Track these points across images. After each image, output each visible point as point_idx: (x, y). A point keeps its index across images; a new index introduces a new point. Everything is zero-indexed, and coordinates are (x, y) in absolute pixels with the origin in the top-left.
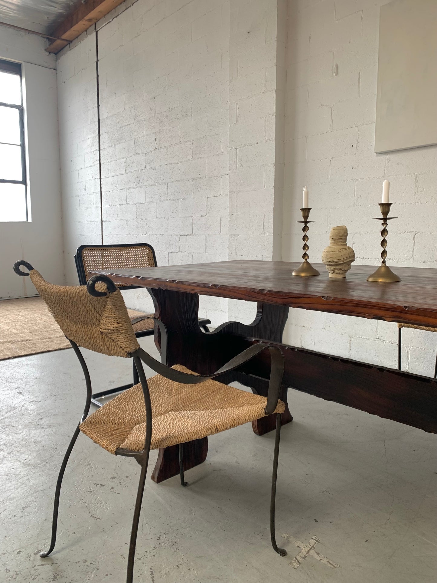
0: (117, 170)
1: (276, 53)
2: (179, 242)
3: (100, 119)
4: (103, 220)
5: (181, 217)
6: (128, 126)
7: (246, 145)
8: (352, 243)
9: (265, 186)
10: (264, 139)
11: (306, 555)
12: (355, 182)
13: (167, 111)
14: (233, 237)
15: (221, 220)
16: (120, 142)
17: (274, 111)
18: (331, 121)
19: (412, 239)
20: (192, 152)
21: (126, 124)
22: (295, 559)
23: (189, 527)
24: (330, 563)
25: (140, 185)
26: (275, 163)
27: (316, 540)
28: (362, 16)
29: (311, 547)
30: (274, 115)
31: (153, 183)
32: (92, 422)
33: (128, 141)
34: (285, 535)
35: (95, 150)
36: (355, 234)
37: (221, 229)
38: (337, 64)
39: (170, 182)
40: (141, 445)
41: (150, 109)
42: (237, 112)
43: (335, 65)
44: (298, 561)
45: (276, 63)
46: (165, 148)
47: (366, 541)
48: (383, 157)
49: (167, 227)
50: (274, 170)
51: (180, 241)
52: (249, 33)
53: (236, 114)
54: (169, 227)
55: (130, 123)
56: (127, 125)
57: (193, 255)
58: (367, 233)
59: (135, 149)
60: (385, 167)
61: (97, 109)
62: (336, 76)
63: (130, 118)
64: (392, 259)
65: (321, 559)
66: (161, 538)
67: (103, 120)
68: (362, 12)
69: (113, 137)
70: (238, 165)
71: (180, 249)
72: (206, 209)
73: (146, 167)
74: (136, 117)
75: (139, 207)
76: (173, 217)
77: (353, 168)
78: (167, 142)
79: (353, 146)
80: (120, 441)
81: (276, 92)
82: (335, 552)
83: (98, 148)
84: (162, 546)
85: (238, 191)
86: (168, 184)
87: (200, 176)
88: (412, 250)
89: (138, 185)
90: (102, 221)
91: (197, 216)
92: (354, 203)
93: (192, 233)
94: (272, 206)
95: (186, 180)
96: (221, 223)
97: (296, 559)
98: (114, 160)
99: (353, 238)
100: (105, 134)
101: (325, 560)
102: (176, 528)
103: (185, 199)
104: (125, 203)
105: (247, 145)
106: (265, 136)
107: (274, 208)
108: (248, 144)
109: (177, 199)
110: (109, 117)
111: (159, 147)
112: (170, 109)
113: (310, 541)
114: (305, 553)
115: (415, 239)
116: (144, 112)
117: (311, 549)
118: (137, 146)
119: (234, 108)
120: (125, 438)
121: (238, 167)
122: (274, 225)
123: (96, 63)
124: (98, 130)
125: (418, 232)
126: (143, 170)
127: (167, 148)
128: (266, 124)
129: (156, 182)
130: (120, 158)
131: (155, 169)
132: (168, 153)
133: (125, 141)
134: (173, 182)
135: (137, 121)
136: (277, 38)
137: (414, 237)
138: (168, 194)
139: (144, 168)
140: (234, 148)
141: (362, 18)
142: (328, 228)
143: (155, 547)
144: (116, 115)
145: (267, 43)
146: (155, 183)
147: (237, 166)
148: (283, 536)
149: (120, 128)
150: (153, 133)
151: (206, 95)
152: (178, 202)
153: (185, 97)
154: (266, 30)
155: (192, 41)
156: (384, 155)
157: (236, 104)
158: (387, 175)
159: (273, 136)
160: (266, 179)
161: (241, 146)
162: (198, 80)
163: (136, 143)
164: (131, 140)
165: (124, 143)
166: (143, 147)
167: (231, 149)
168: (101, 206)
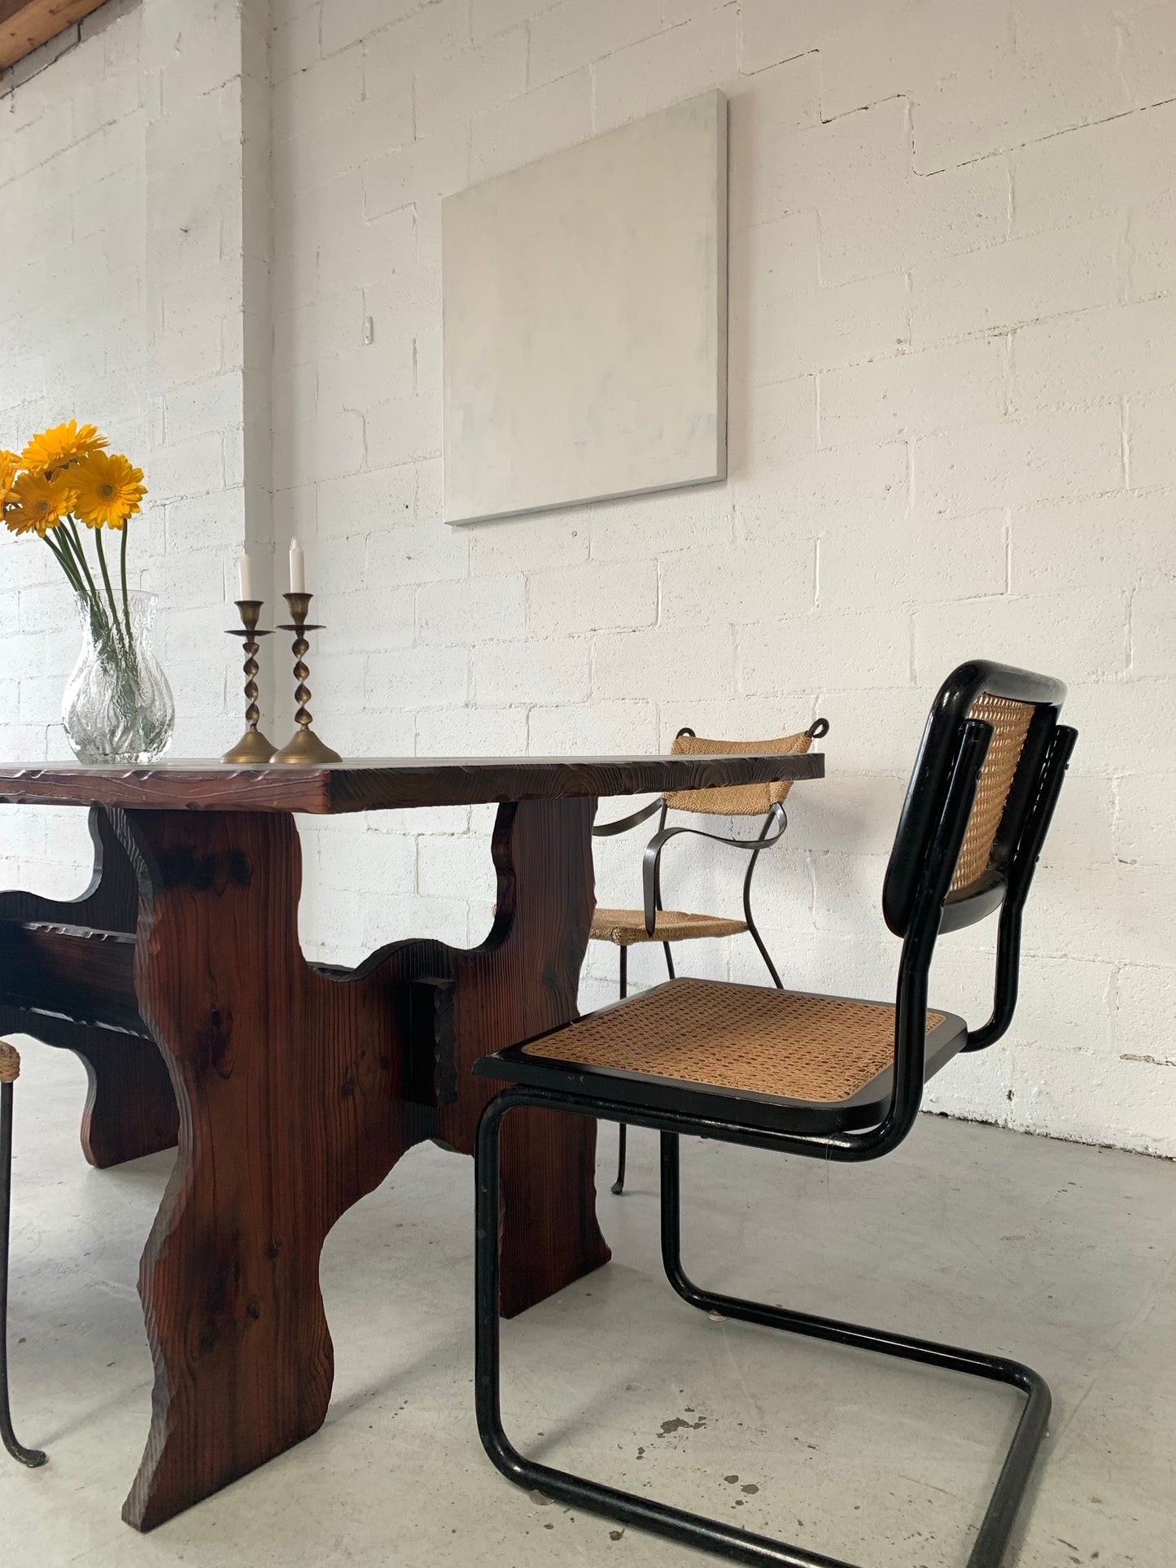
1: (242, 283)
2: (45, 741)
7: (184, 497)
8: (414, 734)
9: (226, 597)
10: (222, 484)
12: (415, 591)
13: (17, 408)
17: (240, 418)
18: (364, 446)
19: (525, 719)
26: (245, 542)
28: (414, 216)
30: (241, 428)
36: (418, 713)
38: (371, 318)
39: (25, 588)
42: (164, 415)
43: (366, 320)
45: (243, 306)
48: (465, 534)
49: (16, 703)
51: (46, 738)
52: (186, 231)
53: (161, 422)
54: (21, 705)
58: (440, 709)
60: (469, 558)
62: (370, 344)
68: (415, 206)
70: (167, 545)
76: (31, 678)
77: (409, 558)
79: (407, 507)
81: (243, 373)
85: (169, 608)
86: (19, 592)
88: (525, 745)
92: (415, 641)
99: (415, 721)
103: (60, 630)
105: (187, 498)
106: (224, 475)
108: (188, 495)
109: (42, 632)
112: (26, 403)
115: (530, 719)
119: (159, 408)
121: (168, 549)
125: (534, 704)
128: (224, 447)
134: (31, 587)
136: (243, 248)
137: (528, 716)
138: (21, 618)
140: (158, 503)
141: (415, 220)
142: (367, 697)
145: (224, 257)
147: (165, 548)
151: (105, 373)
152: (44, 638)
153: (59, 374)
154: (222, 228)
155: (73, 239)
156: (466, 530)
157: (161, 397)
158: (473, 574)
159: (240, 476)
160: (228, 580)
161: (174, 499)
162: (88, 335)
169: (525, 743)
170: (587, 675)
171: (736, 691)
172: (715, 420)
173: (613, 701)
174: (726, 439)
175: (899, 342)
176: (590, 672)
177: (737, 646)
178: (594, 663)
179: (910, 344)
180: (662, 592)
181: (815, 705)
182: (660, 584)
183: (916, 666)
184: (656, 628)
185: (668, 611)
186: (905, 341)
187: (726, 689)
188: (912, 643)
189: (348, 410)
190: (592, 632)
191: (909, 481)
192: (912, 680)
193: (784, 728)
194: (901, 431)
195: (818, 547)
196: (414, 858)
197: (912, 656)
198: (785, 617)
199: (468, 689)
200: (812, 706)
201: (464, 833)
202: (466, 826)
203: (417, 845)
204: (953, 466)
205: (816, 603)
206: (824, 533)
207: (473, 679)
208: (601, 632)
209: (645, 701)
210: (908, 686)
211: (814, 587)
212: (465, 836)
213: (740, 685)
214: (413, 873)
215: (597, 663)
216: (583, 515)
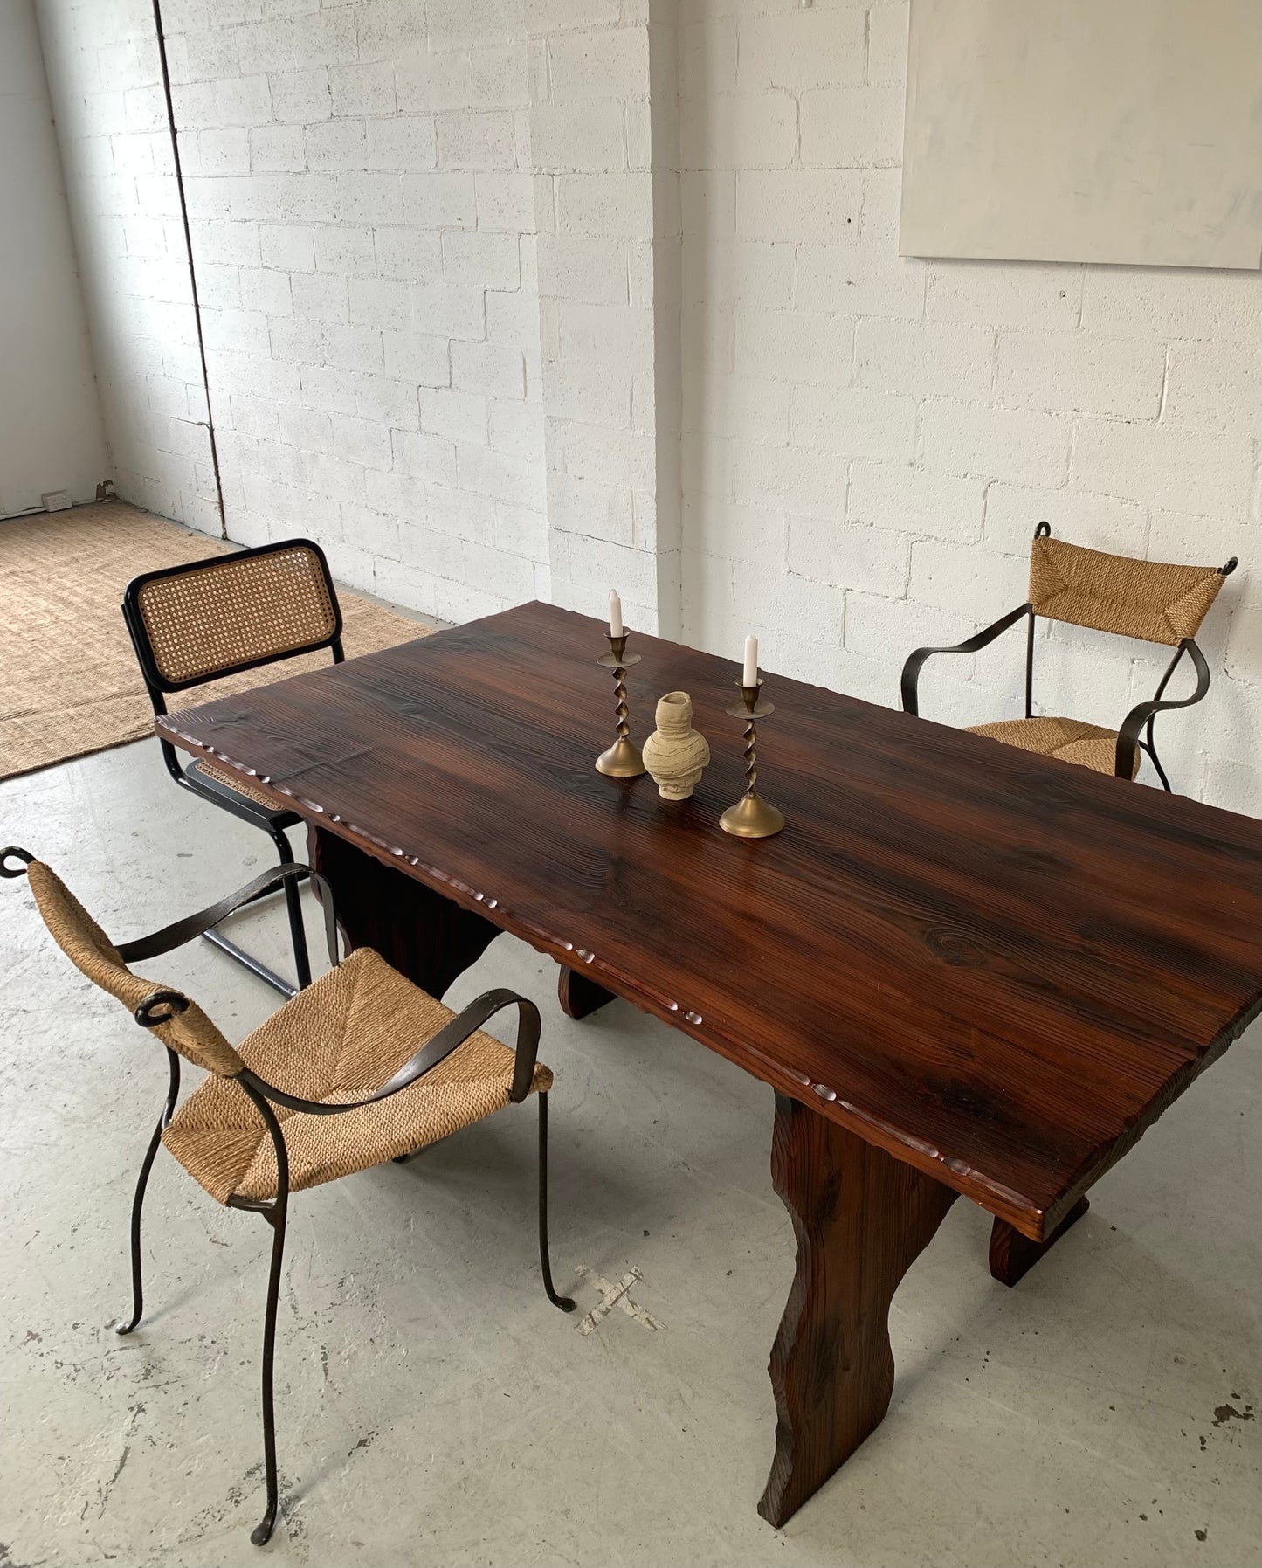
0: (224, 159)
2: (417, 403)
4: (199, 302)
5: (416, 334)
6: (244, 28)
7: (577, 171)
8: (846, 483)
9: (631, 299)
10: (624, 164)
11: (610, 1308)
12: (855, 322)
13: (354, 7)
14: (555, 424)
15: (524, 360)
16: (226, 73)
17: (646, 87)
18: (797, 137)
19: (982, 494)
20: (434, 147)
21: (240, 20)
22: (588, 1316)
23: (401, 1257)
24: (650, 1322)
25: (295, 218)
26: (653, 239)
27: (635, 1276)
29: (623, 1290)
30: (647, 100)
31: (330, 219)
32: (185, 1126)
33: (251, 75)
34: (580, 1267)
35: (153, 82)
36: (852, 461)
37: (526, 387)
39: (380, 226)
40: (273, 1188)
42: (548, 65)
44: (593, 1320)
46: (359, 120)
47: (729, 1273)
48: (921, 267)
49: (380, 354)
50: (652, 257)
51: (418, 400)
53: (545, 72)
54: (386, 357)
55: (248, 19)
56: (241, 24)
57: (456, 447)
58: (881, 463)
59: (272, 105)
60: (925, 297)
62: (808, 6)
64: (936, 539)
65: (635, 1315)
66: (347, 1283)
69: (202, 54)
70: (557, 224)
71: (420, 422)
72: (484, 322)
73: (307, 168)
75: (298, 281)
76: (396, 330)
77: (850, 283)
78: (362, 104)
79: (849, 221)
80: (235, 1176)
81: (649, 31)
82: (664, 1298)
83: (161, 80)
84: (346, 1301)
85: (561, 298)
86: (373, 229)
87: (460, 223)
88: (981, 522)
89: (291, 217)
90: (197, 306)
91: (464, 338)
92: (852, 380)
93: (451, 384)
94: (651, 358)
95: (424, 226)
96: (525, 371)
97: (591, 1316)
98: (213, 128)
99: (848, 469)
100: (179, 37)
101: (642, 1316)
102: (376, 1262)
103: (425, 283)
104: (257, 263)
105: (580, 172)
106: (626, 154)
107: (655, 363)
108: (581, 169)
109: (403, 280)
111: (342, 113)
113: (625, 1278)
114: (610, 1303)
115: (988, 496)
117: (622, 1294)
118: (278, 98)
119: (541, 54)
120: (246, 1168)
121: (558, 228)
124: (154, 21)
125: (994, 479)
126: (300, 173)
127: (364, 121)
128: (627, 122)
129: (339, 217)
130: (231, 126)
131: (335, 178)
132: (367, 137)
133: (242, 75)
134: (386, 226)
135: (273, 19)
137: (986, 491)
138: (378, 260)
139: (302, 169)
140: (544, 170)
142: (791, 432)
143: (332, 1304)
146: (337, 220)
147: (555, 226)
148: (576, 1269)
149: (222, 27)
150: (320, 65)
152: (407, 288)
156: (924, 263)
157: (544, 41)
158: (928, 317)
159: (645, 156)
160: (633, 279)
161: (563, 170)
163: (274, 86)
164: (257, 74)
165: (238, 80)
166: (296, 105)
167: (536, 171)
168: (188, 261)
169: (980, 520)
170: (1064, 460)
171: (1249, 516)
173: (1094, 495)
176: (1068, 458)
177: (1257, 466)
178: (1074, 449)
180: (1171, 384)
182: (1167, 375)
184: (1156, 424)
185: (1175, 408)
187: (1237, 509)
189: (777, 88)
190: (1075, 412)
196: (842, 613)
199: (915, 447)
201: (901, 599)
202: (904, 592)
203: (845, 599)
207: (920, 437)
208: (1086, 415)
209: (1133, 503)
212: (902, 601)
213: (1255, 509)
214: (839, 627)
215: (1077, 449)
216: (1078, 274)
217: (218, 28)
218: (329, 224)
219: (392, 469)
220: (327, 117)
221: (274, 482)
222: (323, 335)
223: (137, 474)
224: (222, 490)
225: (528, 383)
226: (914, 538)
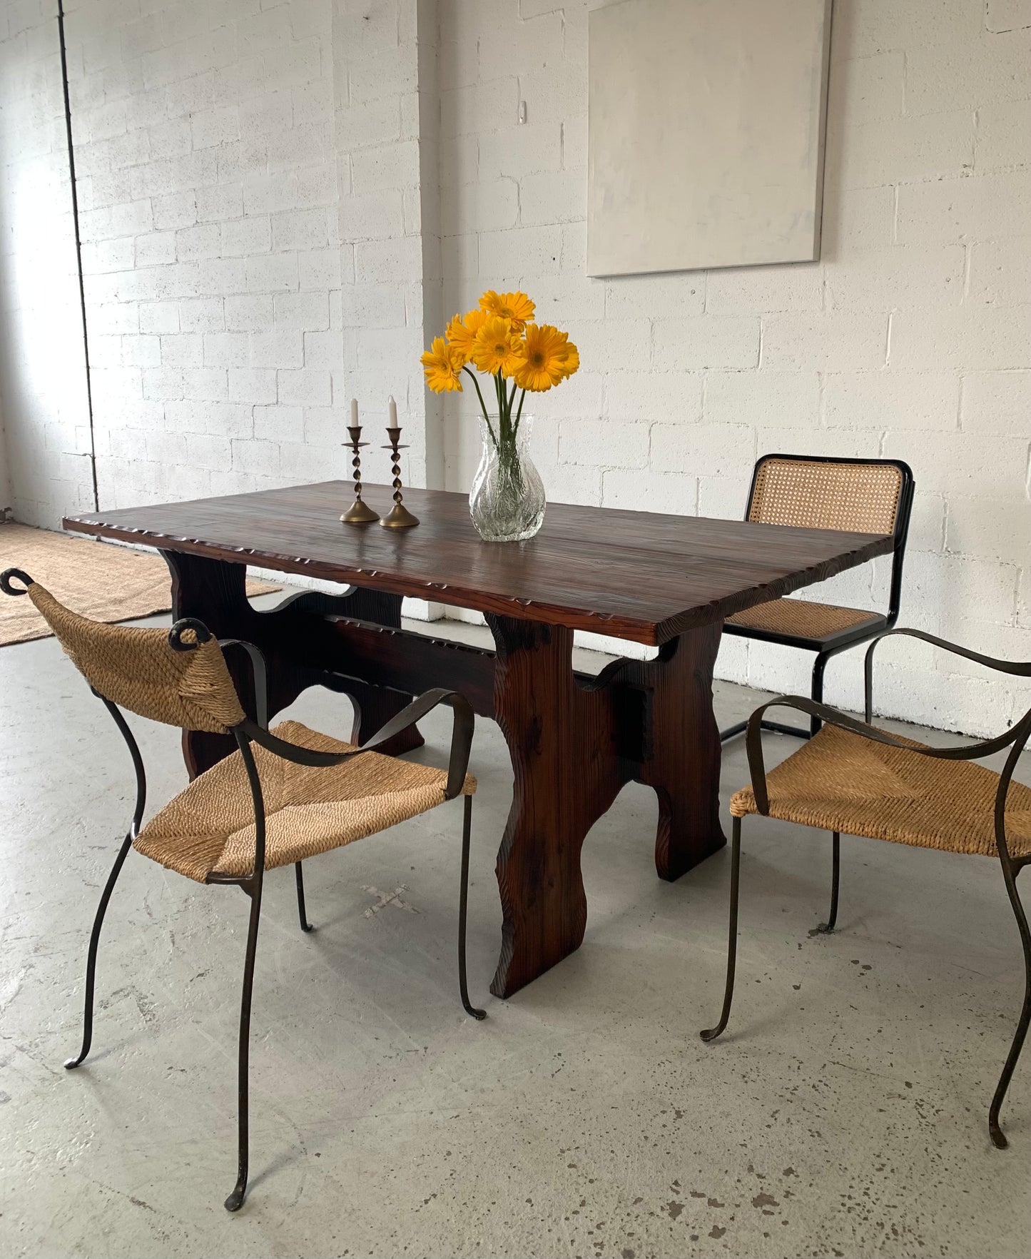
0: (116, 259)
1: (417, 67)
2: (252, 418)
3: (73, 144)
4: (90, 365)
5: (253, 369)
6: (135, 169)
7: (370, 239)
8: (558, 437)
9: (408, 323)
10: (402, 232)
13: (216, 148)
15: (332, 378)
16: (120, 200)
17: (417, 179)
18: (518, 208)
19: (648, 433)
20: (269, 237)
21: (133, 163)
24: (414, 910)
25: (167, 296)
26: (423, 280)
27: (404, 889)
28: (562, 20)
29: (395, 896)
30: (418, 188)
31: (194, 294)
33: (139, 200)
36: (561, 420)
37: (332, 397)
38: (525, 102)
39: (229, 296)
41: (180, 138)
42: (351, 172)
43: (521, 103)
45: (418, 87)
46: (216, 224)
48: (601, 283)
49: (226, 386)
50: (422, 292)
51: (253, 416)
52: (367, 19)
53: (349, 176)
54: (230, 388)
55: (140, 161)
56: (134, 166)
57: (280, 447)
58: (581, 419)
59: (153, 219)
60: (605, 303)
61: (65, 120)
62: (524, 123)
63: (139, 151)
64: (619, 468)
65: (404, 907)
66: (190, 901)
67: (80, 149)
68: (563, 11)
69: (103, 188)
70: (356, 277)
71: (254, 432)
72: (302, 354)
73: (177, 260)
74: (151, 151)
75: (166, 341)
76: (238, 368)
77: (555, 300)
78: (218, 211)
79: (554, 259)
81: (419, 143)
82: (425, 898)
83: (72, 208)
85: (359, 327)
86: (224, 299)
87: (287, 288)
89: (162, 296)
90: (88, 367)
91: (289, 368)
93: (277, 401)
95: (261, 293)
96: (332, 386)
97: (371, 909)
98: (108, 239)
100: (87, 178)
101: (409, 907)
103: (261, 332)
104: (136, 331)
105: (372, 240)
106: (404, 225)
108: (373, 237)
109: (245, 332)
110: (94, 144)
111: (204, 220)
112: (224, 144)
113: (397, 890)
114: (386, 902)
115: (652, 434)
116: (169, 144)
118: (158, 214)
119: (346, 164)
121: (357, 279)
122: (426, 397)
123: (57, 20)
124: (69, 169)
125: (655, 421)
126: (171, 264)
127: (220, 224)
128: (404, 203)
129: (199, 292)
130: (122, 236)
131: (197, 265)
132: (222, 234)
133: (132, 201)
134: (234, 294)
135: (157, 161)
136: (417, 38)
137: (650, 431)
138: (226, 319)
139: (174, 261)
140: (347, 241)
141: (563, 24)
144: (109, 140)
146: (198, 295)
147: (355, 278)
149: (120, 169)
150: (190, 189)
151: (293, 125)
152: (247, 337)
153: (253, 122)
154: (399, 20)
155: (261, 9)
156: (603, 282)
157: (349, 155)
158: (608, 317)
159: (417, 225)
160: (409, 309)
161: (361, 240)
162: (276, 91)
163: (156, 206)
164: (144, 199)
165: (129, 204)
166: (171, 217)
167: (341, 242)
168: (84, 335)
169: (648, 451)
170: (700, 402)
171: (820, 424)
172: (813, 215)
173: (720, 423)
174: (821, 230)
175: (965, 166)
176: (702, 401)
177: (822, 392)
178: (706, 394)
179: (973, 169)
180: (763, 343)
181: (882, 439)
182: (762, 337)
183: (962, 416)
184: (758, 370)
185: (768, 358)
186: (970, 166)
187: (812, 421)
188: (960, 402)
189: (504, 177)
190: (705, 369)
191: (965, 276)
192: (958, 426)
193: (857, 454)
194: (961, 237)
195: (891, 320)
197: (959, 409)
198: (861, 370)
199: (602, 406)
200: (880, 438)
204: (1000, 268)
205: (887, 362)
206: (896, 309)
207: (606, 398)
208: (712, 370)
209: (746, 425)
210: (955, 430)
211: (886, 350)
213: (823, 419)
215: (708, 393)
216: (701, 278)
217: (117, 170)
218: (191, 298)
219: (231, 469)
220: (192, 223)
221: (140, 491)
222: (183, 378)
223: (32, 500)
224: (99, 503)
225: (334, 394)
226: (605, 469)
